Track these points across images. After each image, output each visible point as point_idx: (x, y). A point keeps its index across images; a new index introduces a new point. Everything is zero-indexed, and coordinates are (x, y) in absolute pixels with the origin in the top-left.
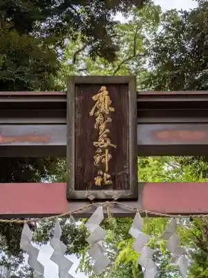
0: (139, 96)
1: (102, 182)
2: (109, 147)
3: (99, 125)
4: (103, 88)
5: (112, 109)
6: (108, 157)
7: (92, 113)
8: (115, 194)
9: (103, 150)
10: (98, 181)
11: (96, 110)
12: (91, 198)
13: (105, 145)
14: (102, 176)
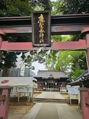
0: (52, 17)
1: (42, 42)
2: (43, 32)
3: (40, 26)
4: (42, 15)
5: (44, 21)
6: (43, 35)
7: (38, 23)
8: (45, 45)
9: (42, 33)
10: (40, 42)
11: (40, 21)
12: (39, 46)
13: (42, 32)
14: (42, 40)
